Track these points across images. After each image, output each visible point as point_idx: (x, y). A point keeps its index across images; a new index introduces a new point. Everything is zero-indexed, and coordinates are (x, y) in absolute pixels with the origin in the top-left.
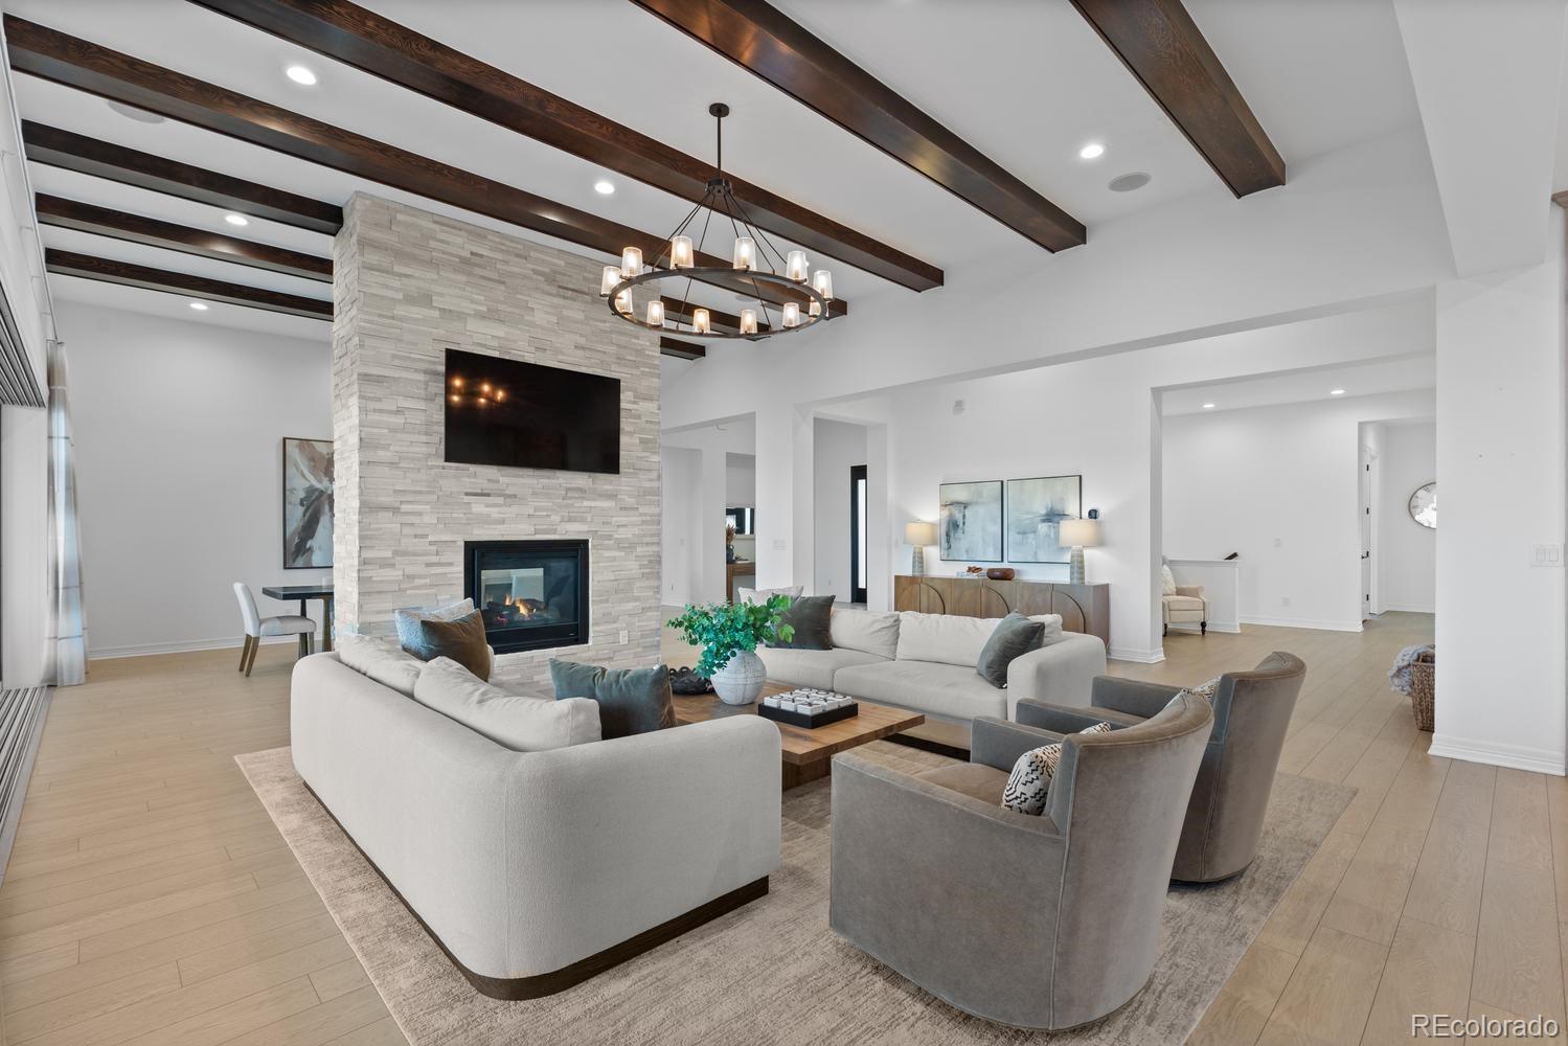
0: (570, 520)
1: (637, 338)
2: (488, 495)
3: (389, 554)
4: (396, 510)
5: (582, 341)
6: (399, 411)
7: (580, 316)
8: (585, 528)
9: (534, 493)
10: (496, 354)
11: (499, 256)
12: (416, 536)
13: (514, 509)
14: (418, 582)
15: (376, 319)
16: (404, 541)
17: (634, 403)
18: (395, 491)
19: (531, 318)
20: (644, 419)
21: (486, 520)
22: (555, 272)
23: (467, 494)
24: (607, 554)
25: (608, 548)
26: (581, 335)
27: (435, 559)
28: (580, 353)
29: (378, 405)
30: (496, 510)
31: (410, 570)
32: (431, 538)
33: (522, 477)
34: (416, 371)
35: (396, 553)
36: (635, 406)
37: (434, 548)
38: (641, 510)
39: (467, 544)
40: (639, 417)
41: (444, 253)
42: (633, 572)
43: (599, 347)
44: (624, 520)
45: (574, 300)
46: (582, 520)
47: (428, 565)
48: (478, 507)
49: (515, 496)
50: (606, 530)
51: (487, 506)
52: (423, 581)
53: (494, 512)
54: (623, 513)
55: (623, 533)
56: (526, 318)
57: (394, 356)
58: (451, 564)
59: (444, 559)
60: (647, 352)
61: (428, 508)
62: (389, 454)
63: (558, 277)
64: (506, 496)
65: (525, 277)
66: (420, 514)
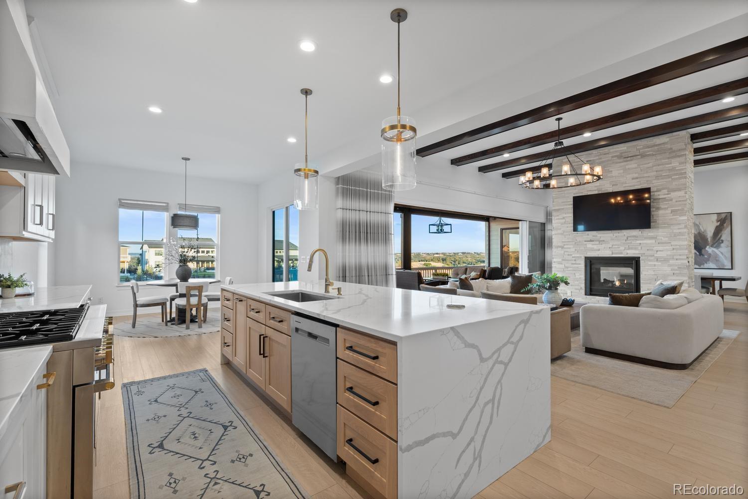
0: (629, 249)
1: (671, 163)
2: (593, 241)
3: (560, 260)
4: (562, 247)
5: (636, 175)
6: (564, 218)
7: (635, 165)
8: (637, 252)
9: (611, 239)
10: (596, 192)
11: (597, 158)
12: (568, 255)
13: (603, 246)
14: (569, 269)
15: (558, 193)
16: (565, 256)
17: (668, 194)
18: (563, 242)
19: (611, 175)
20: (674, 200)
21: (592, 250)
22: (622, 153)
23: (585, 241)
24: (650, 263)
25: (650, 261)
26: (636, 173)
27: (575, 262)
28: (634, 180)
29: (557, 218)
30: (596, 246)
31: (567, 265)
32: (573, 256)
33: (607, 233)
34: (569, 205)
35: (563, 260)
36: (669, 196)
37: (574, 259)
38: (673, 243)
39: (586, 258)
40: (671, 200)
41: (577, 165)
42: (667, 272)
43: (646, 175)
44: (661, 248)
45: (632, 160)
46: (636, 249)
47: (572, 264)
48: (589, 245)
49: (604, 241)
50: (650, 253)
51: (593, 245)
52: (571, 269)
53: (595, 247)
54: (659, 245)
55: (659, 254)
56: (609, 175)
57: (562, 202)
58: (580, 264)
59: (577, 262)
60: (677, 168)
61: (572, 246)
62: (561, 231)
63: (623, 155)
64: (599, 241)
65: (608, 160)
66: (570, 248)
